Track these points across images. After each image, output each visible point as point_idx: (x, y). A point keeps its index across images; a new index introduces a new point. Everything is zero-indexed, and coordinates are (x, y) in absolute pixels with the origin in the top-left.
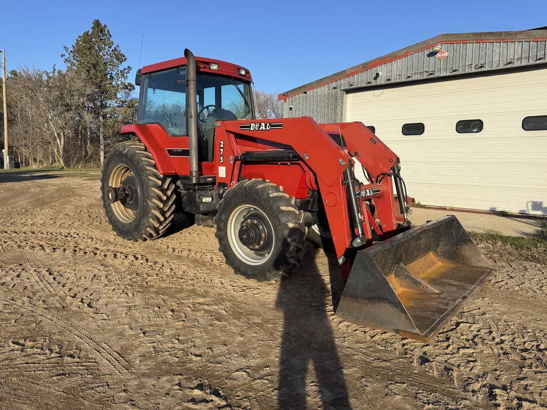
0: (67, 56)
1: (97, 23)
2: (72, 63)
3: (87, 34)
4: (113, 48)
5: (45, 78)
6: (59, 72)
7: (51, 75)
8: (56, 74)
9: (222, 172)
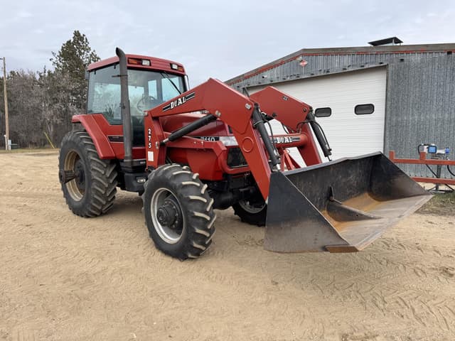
0: (55, 59)
1: (77, 34)
2: (58, 65)
3: (69, 42)
4: (90, 53)
5: (38, 77)
6: (49, 72)
7: (42, 75)
8: (47, 74)
9: (151, 156)
